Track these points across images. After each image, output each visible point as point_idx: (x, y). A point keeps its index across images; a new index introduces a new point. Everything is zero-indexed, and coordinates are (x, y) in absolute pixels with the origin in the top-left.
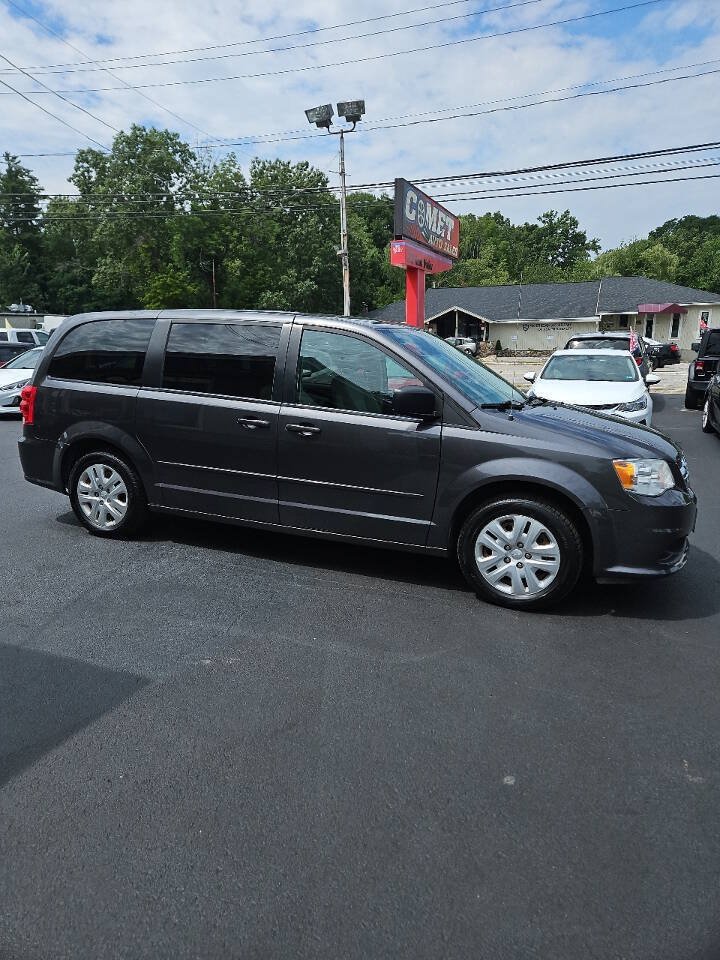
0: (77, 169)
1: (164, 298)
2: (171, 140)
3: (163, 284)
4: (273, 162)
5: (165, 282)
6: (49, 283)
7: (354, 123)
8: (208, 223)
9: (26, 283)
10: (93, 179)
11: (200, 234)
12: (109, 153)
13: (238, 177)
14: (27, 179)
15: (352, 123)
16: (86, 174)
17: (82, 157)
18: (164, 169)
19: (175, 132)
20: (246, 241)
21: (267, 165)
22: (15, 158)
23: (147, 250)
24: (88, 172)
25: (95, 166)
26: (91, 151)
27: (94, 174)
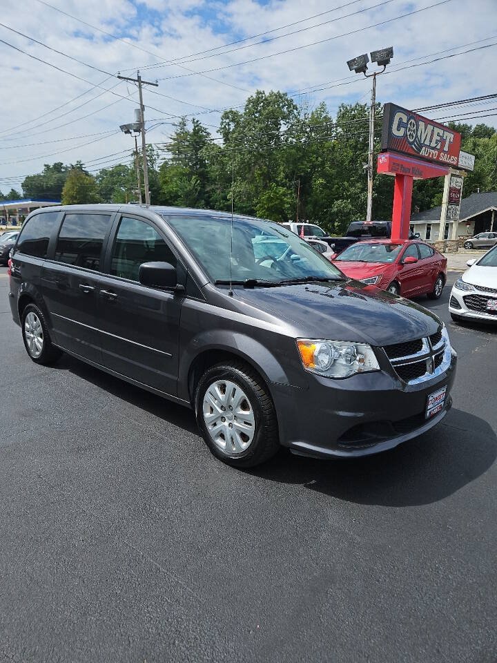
0: (222, 123)
1: (268, 207)
2: (281, 98)
3: (268, 198)
4: (353, 106)
5: (270, 197)
6: (211, 199)
7: (385, 66)
8: (302, 153)
9: (198, 200)
10: (231, 130)
11: (296, 161)
12: (242, 112)
13: (327, 119)
14: (204, 134)
15: (383, 66)
16: (227, 126)
17: (226, 116)
18: (275, 118)
19: (284, 92)
20: (328, 165)
21: (348, 108)
22: (198, 121)
23: (261, 175)
24: (229, 125)
25: (233, 120)
26: (231, 112)
27: (232, 126)
